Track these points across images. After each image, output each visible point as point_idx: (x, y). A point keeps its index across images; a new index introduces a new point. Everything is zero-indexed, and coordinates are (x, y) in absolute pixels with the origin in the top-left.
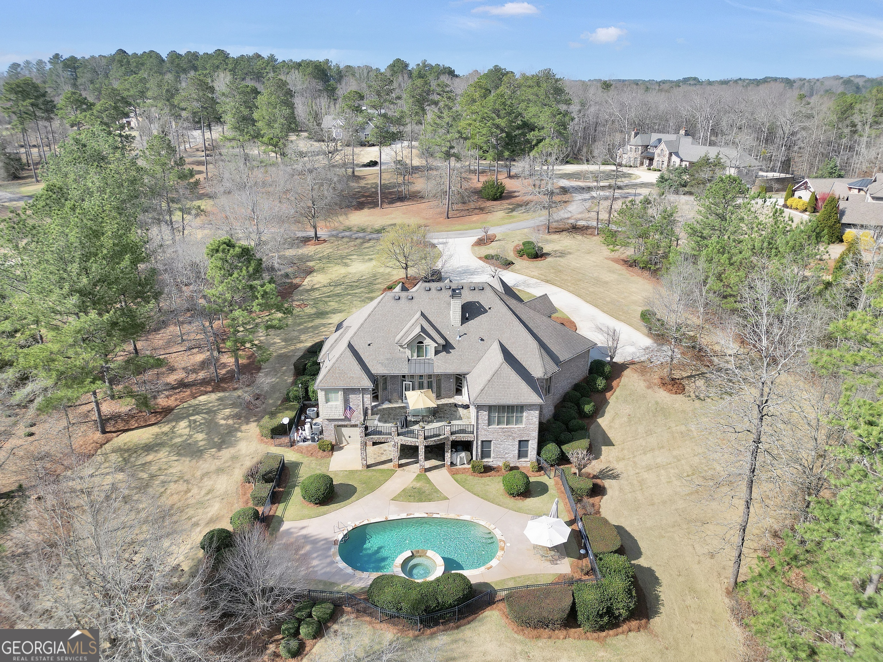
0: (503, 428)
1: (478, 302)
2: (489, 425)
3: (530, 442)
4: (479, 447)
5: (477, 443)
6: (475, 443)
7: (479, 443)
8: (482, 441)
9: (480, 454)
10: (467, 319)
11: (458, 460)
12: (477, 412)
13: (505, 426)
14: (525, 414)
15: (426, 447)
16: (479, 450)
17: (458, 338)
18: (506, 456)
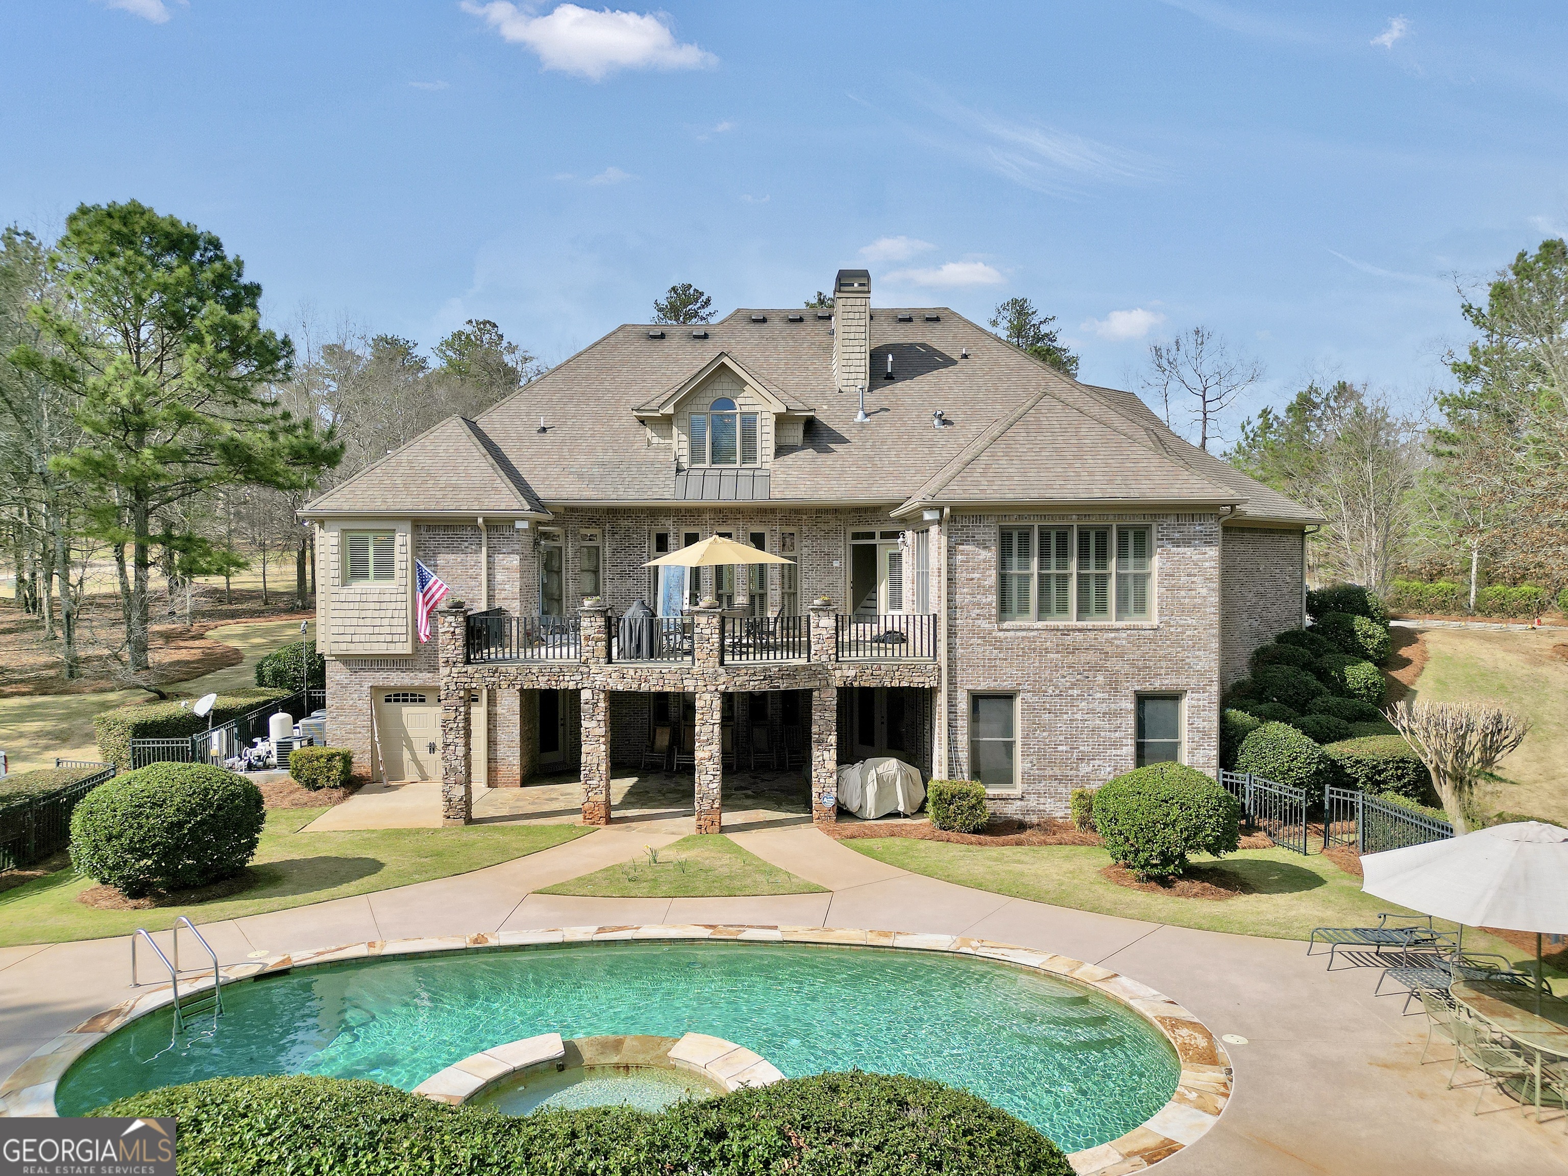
0: (1067, 631)
1: (923, 345)
2: (1001, 619)
3: (1185, 705)
4: (963, 724)
5: (952, 703)
6: (942, 699)
7: (963, 705)
8: (976, 699)
9: (964, 755)
10: (890, 378)
11: (871, 790)
12: (951, 552)
13: (1074, 623)
14: (1156, 563)
15: (728, 698)
16: (963, 739)
17: (860, 416)
18: (1085, 769)
